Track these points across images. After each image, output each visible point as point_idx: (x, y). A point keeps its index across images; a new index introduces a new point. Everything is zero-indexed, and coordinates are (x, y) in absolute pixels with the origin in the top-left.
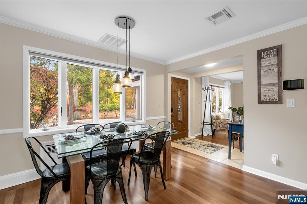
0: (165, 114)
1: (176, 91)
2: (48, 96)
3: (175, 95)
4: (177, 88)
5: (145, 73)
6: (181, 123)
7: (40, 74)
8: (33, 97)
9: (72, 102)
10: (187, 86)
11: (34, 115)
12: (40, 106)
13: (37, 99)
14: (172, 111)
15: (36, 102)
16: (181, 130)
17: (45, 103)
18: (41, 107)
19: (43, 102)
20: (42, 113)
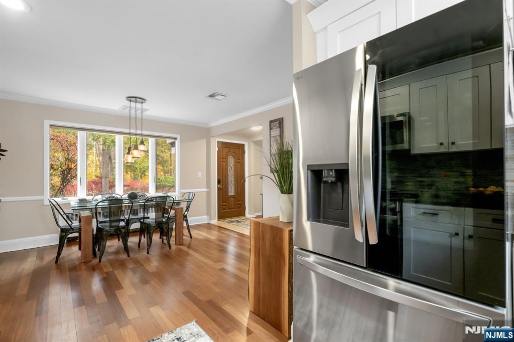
0: (208, 186)
1: (226, 158)
2: (68, 165)
3: (224, 163)
4: (226, 154)
5: (179, 139)
6: (234, 198)
7: (60, 142)
8: (52, 167)
9: (107, 174)
10: (244, 152)
11: (53, 186)
12: (59, 176)
13: (55, 169)
14: (219, 182)
15: (54, 173)
16: (234, 207)
17: (64, 174)
18: (60, 178)
19: (63, 172)
20: (61, 185)
